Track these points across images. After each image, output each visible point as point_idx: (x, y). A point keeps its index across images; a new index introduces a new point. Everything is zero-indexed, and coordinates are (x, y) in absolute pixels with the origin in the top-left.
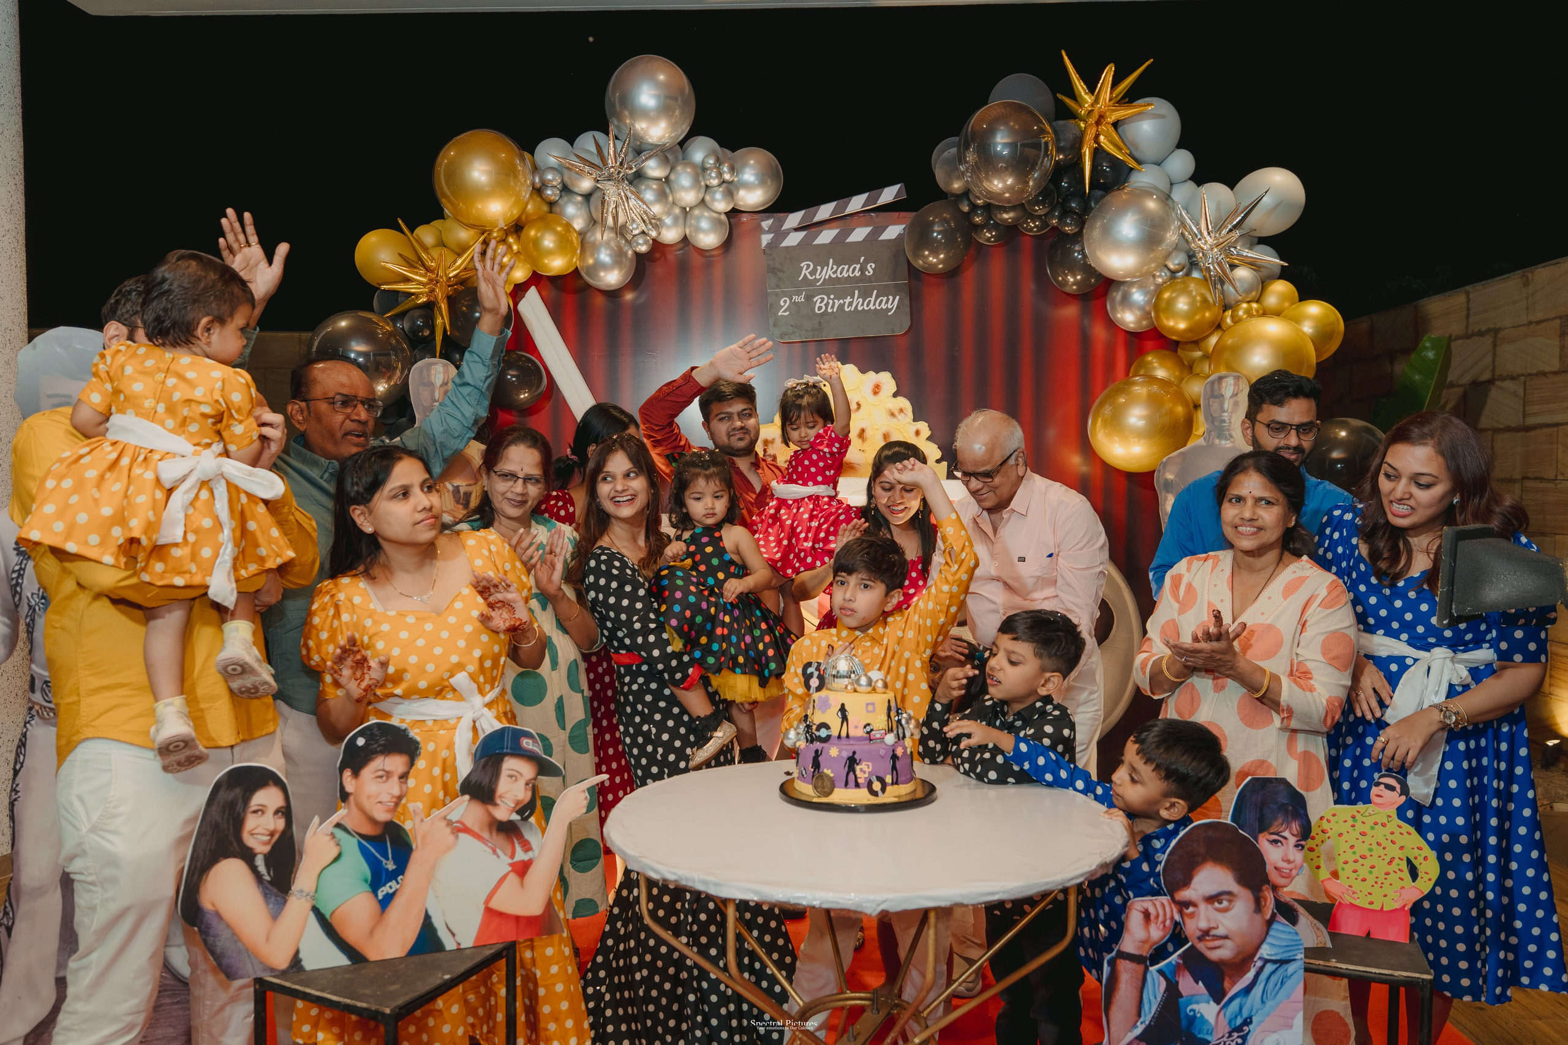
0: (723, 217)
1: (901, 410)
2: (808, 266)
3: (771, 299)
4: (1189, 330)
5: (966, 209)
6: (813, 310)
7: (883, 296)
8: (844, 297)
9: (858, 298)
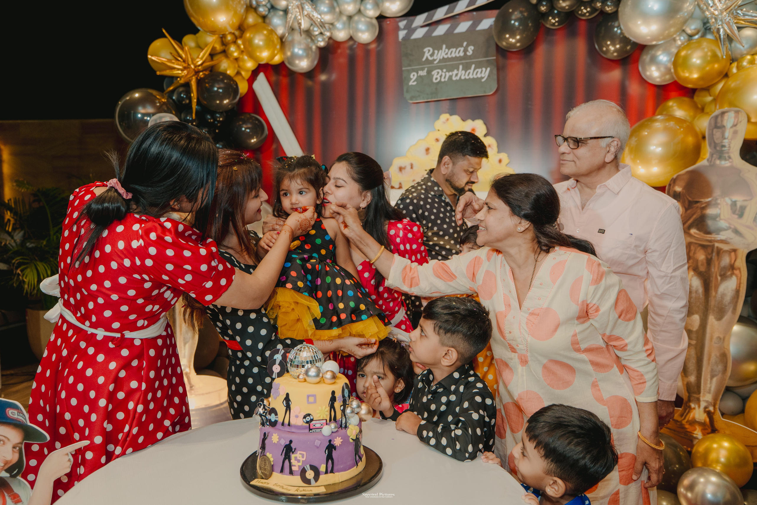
0: (375, 22)
2: (429, 51)
3: (405, 74)
4: (700, 79)
5: (534, 1)
6: (432, 80)
7: (479, 68)
8: (452, 70)
9: (463, 70)
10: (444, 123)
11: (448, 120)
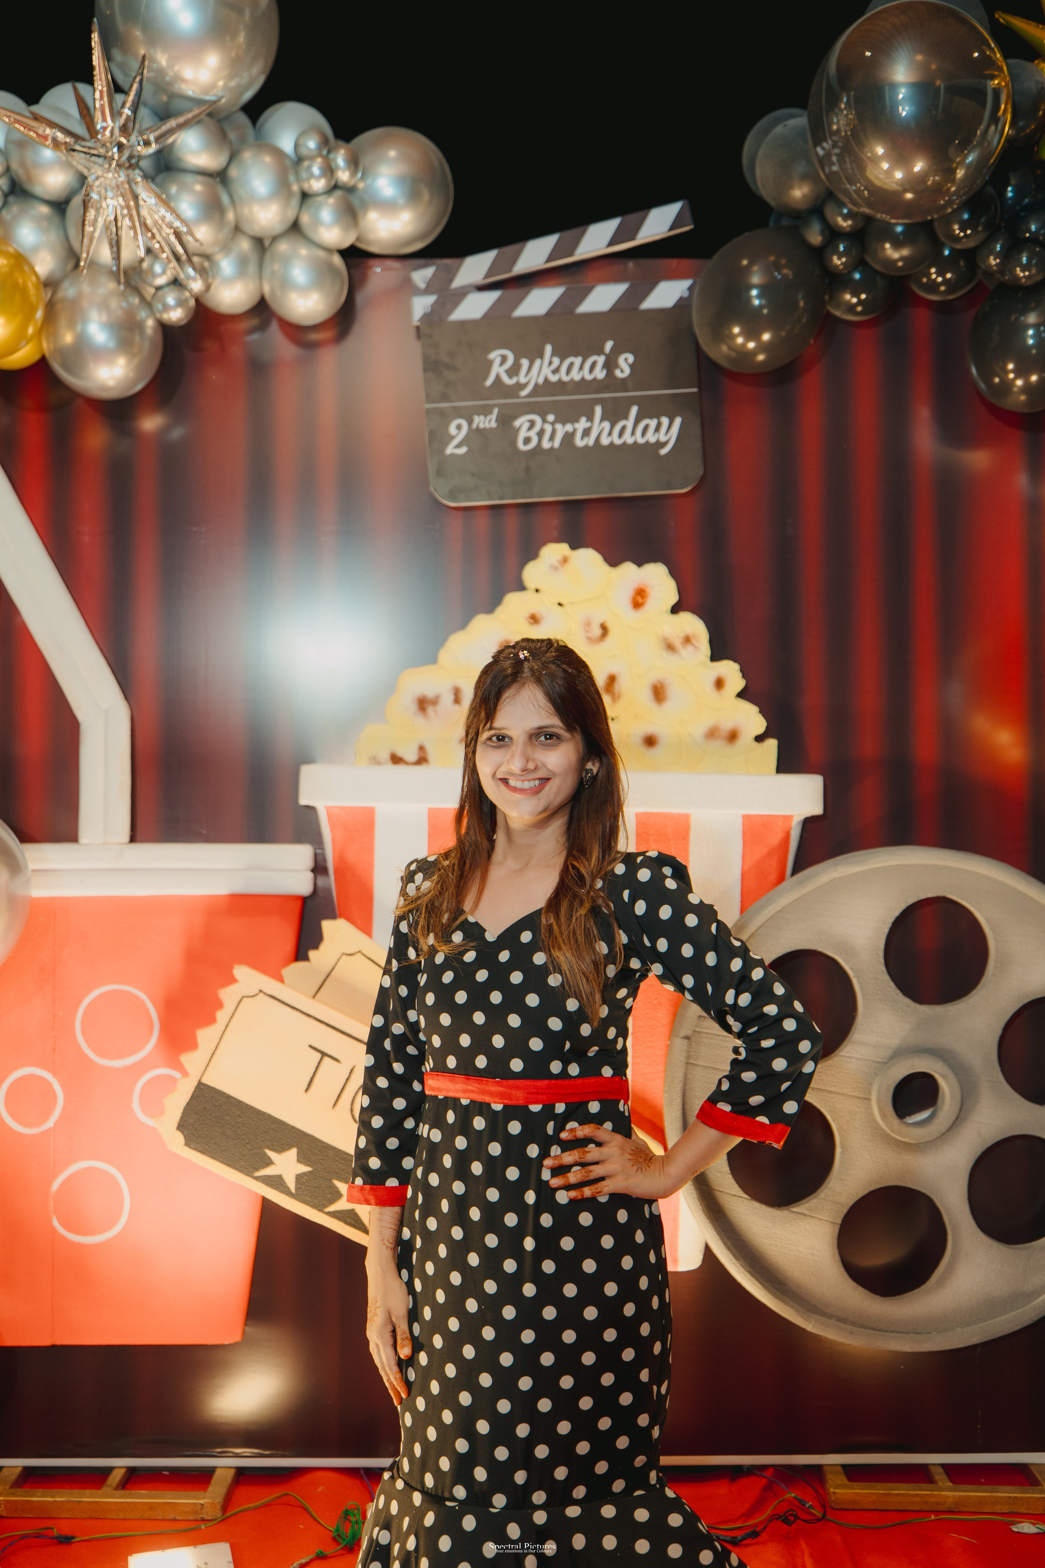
0: (337, 261)
1: (687, 640)
3: (431, 422)
5: (815, 237)
6: (514, 442)
7: (651, 418)
8: (575, 420)
9: (602, 420)
10: (555, 569)
11: (565, 560)
